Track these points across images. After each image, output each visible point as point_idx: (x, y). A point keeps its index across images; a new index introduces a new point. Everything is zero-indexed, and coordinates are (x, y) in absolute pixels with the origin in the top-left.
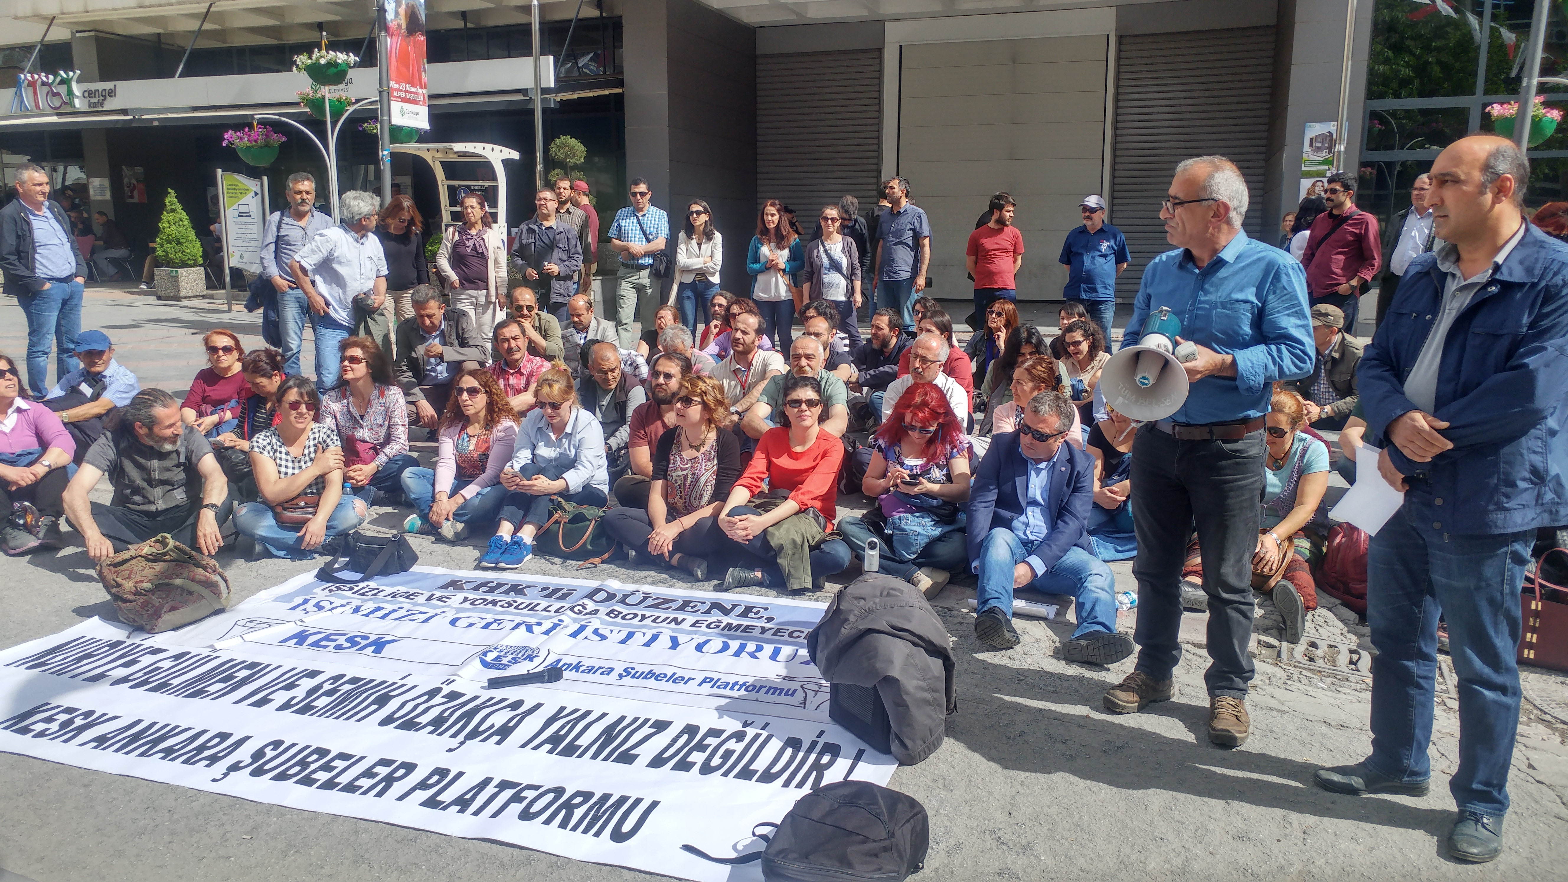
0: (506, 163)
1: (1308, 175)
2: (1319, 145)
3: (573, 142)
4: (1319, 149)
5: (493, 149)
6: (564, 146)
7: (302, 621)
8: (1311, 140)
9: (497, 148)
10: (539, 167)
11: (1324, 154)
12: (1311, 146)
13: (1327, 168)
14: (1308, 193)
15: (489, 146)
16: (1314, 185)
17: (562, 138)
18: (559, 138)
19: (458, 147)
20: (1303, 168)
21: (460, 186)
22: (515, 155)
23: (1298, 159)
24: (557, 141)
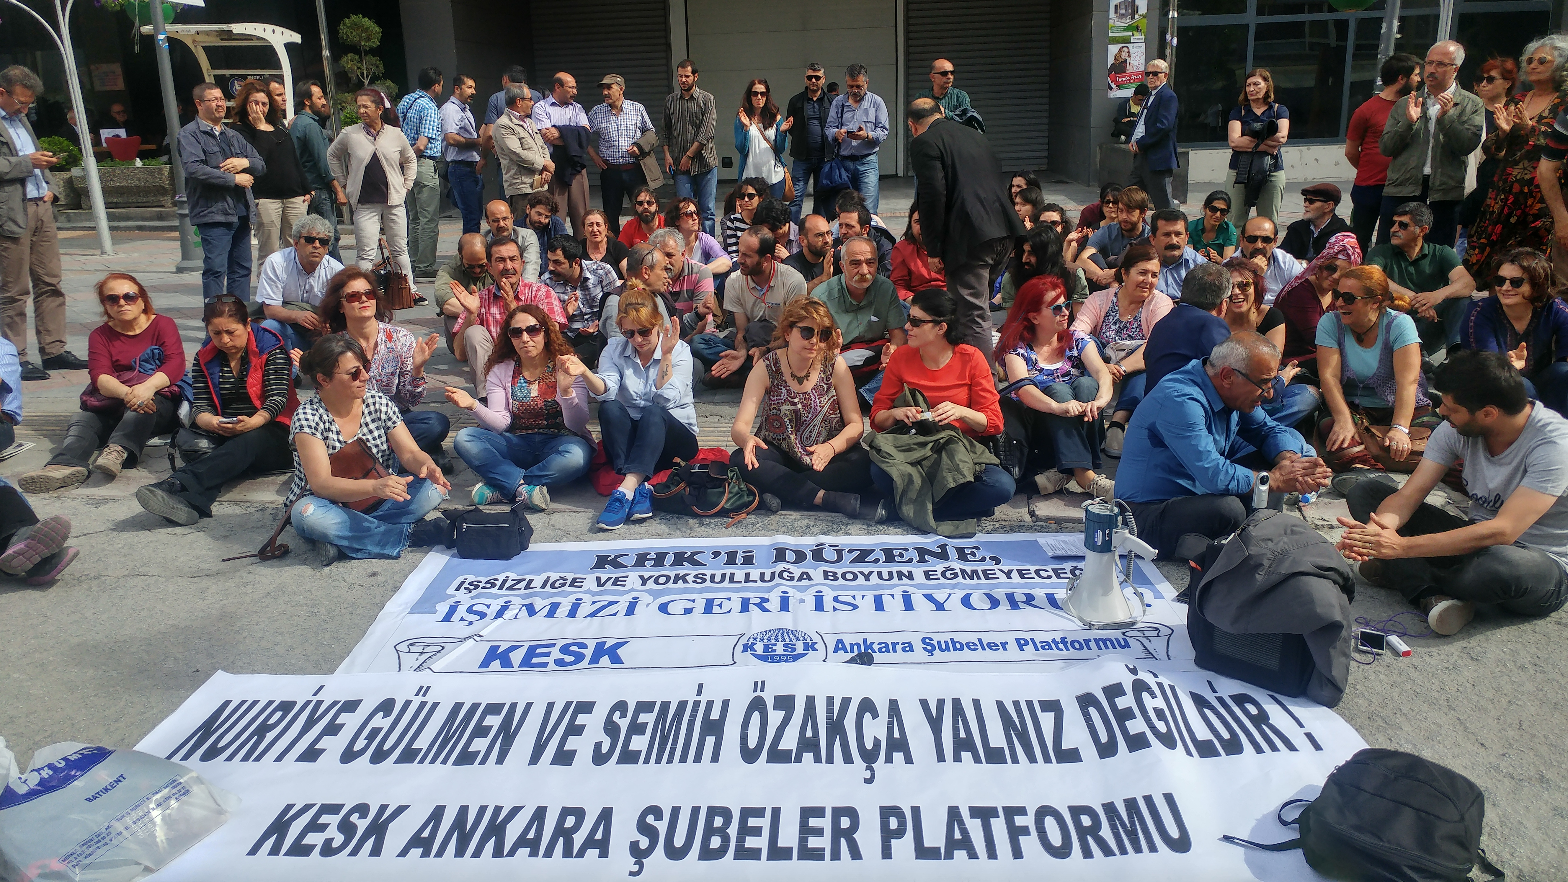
0: (289, 47)
1: (1115, 41)
2: (1123, 11)
3: (366, 22)
4: (1123, 16)
5: (274, 31)
6: (356, 26)
7: (480, 636)
8: (1116, 6)
9: (279, 29)
10: (326, 53)
11: (1127, 21)
12: (1116, 12)
13: (1131, 34)
14: (1115, 59)
15: (269, 27)
16: (1120, 50)
17: (353, 17)
18: (349, 17)
19: (238, 28)
20: (1110, 35)
21: (232, 76)
22: (297, 38)
23: (1105, 27)
24: (347, 21)
